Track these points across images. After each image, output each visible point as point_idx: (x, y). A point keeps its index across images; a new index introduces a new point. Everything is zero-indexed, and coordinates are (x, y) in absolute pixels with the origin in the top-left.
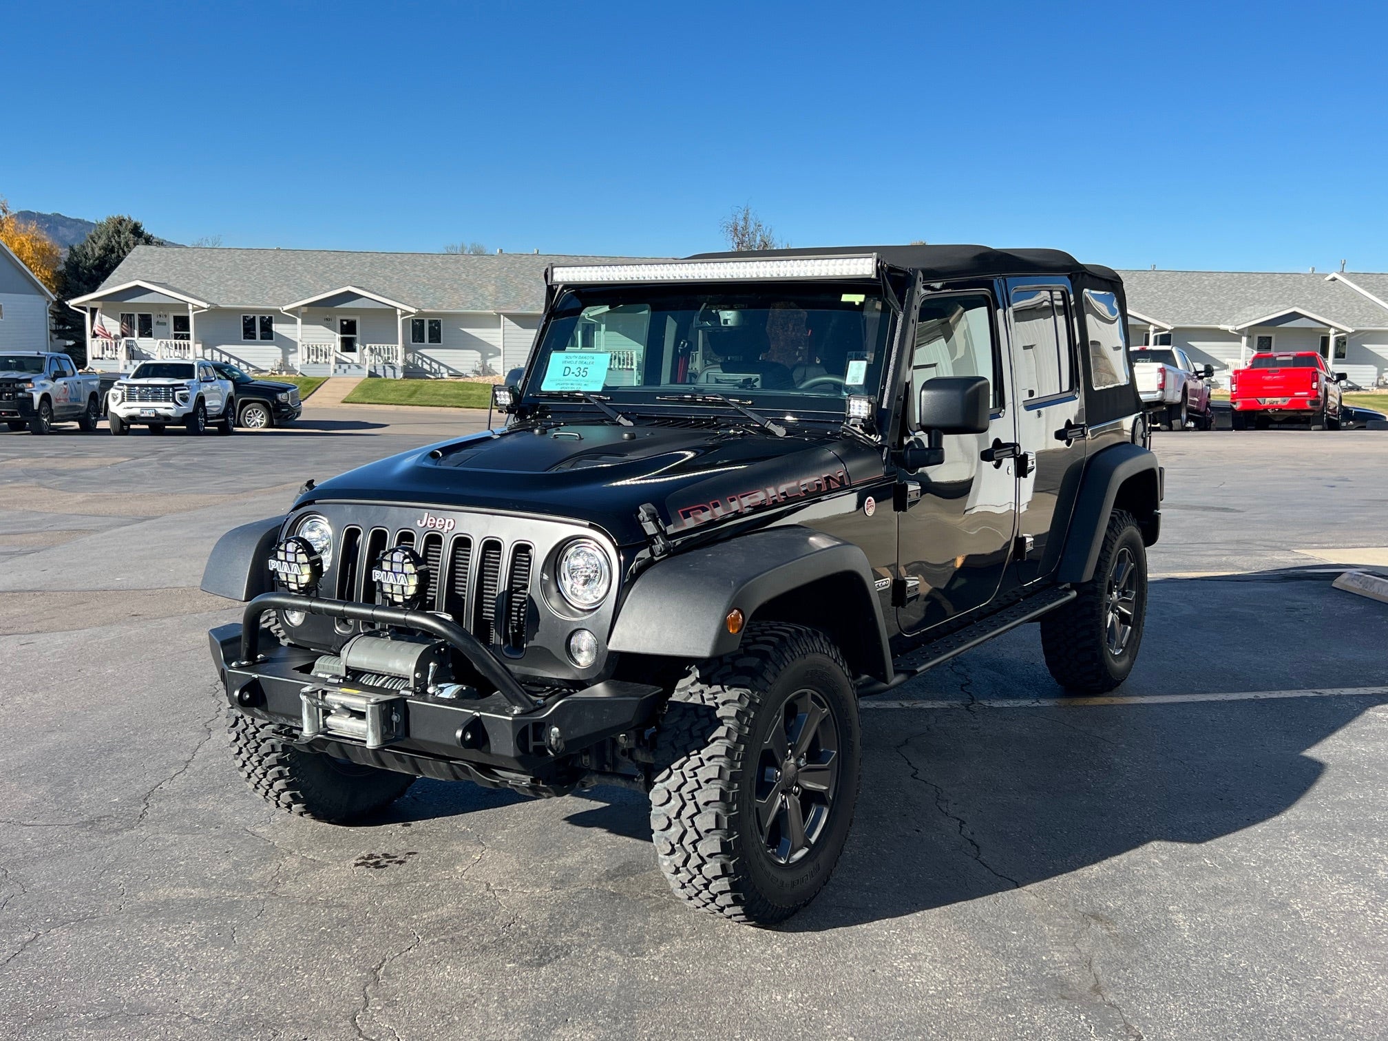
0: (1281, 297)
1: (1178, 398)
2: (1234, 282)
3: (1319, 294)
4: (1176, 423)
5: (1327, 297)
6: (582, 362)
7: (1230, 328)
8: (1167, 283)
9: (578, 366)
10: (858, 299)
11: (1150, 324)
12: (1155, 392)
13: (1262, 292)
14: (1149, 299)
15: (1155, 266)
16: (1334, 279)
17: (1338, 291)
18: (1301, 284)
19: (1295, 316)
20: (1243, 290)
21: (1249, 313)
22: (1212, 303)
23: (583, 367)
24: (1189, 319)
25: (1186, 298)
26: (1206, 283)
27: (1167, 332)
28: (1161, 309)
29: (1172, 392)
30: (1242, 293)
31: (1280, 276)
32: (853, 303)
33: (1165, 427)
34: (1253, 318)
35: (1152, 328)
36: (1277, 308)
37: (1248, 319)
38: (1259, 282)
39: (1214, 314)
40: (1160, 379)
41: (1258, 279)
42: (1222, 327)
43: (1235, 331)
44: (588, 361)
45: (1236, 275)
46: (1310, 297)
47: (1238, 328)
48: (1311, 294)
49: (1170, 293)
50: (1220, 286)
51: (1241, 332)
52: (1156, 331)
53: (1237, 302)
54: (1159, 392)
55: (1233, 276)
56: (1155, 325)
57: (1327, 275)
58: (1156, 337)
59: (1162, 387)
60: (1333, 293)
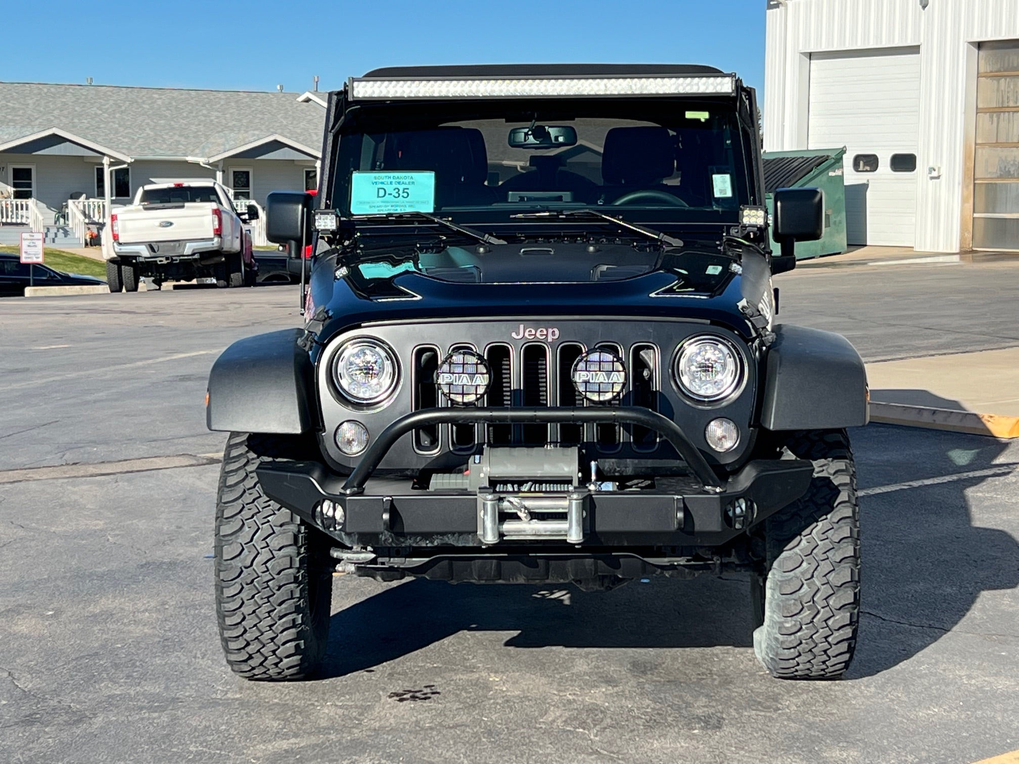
0: (251, 122)
1: (237, 246)
2: (193, 102)
3: (294, 118)
4: (236, 277)
5: (305, 123)
6: (399, 183)
7: (201, 161)
8: (111, 102)
9: (394, 186)
10: (703, 116)
11: (104, 154)
12: (212, 239)
13: (228, 116)
14: (93, 123)
15: (91, 79)
16: (308, 100)
17: (314, 114)
18: (271, 105)
19: (276, 145)
20: (205, 112)
21: (219, 141)
22: (173, 128)
23: (401, 187)
24: (149, 149)
25: (139, 122)
26: (159, 102)
27: (125, 166)
28: (112, 136)
29: (230, 238)
30: (205, 116)
31: (245, 95)
32: (699, 120)
33: (222, 282)
34: (227, 147)
35: (106, 161)
36: (254, 135)
37: (221, 148)
38: (222, 102)
39: (178, 142)
40: (216, 223)
41: (220, 99)
42: (190, 159)
43: (209, 164)
44: (407, 181)
45: (193, 93)
46: (285, 123)
47: (211, 161)
48: (285, 118)
49: (117, 115)
50: (176, 107)
51: (215, 165)
52: (111, 164)
53: (202, 128)
54: (216, 239)
55: (190, 94)
56: (110, 157)
57: (299, 96)
58: (111, 172)
59: (218, 232)
60: (310, 117)
